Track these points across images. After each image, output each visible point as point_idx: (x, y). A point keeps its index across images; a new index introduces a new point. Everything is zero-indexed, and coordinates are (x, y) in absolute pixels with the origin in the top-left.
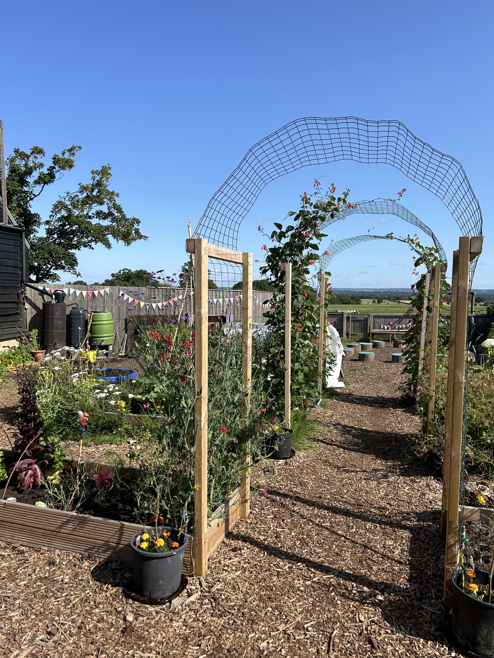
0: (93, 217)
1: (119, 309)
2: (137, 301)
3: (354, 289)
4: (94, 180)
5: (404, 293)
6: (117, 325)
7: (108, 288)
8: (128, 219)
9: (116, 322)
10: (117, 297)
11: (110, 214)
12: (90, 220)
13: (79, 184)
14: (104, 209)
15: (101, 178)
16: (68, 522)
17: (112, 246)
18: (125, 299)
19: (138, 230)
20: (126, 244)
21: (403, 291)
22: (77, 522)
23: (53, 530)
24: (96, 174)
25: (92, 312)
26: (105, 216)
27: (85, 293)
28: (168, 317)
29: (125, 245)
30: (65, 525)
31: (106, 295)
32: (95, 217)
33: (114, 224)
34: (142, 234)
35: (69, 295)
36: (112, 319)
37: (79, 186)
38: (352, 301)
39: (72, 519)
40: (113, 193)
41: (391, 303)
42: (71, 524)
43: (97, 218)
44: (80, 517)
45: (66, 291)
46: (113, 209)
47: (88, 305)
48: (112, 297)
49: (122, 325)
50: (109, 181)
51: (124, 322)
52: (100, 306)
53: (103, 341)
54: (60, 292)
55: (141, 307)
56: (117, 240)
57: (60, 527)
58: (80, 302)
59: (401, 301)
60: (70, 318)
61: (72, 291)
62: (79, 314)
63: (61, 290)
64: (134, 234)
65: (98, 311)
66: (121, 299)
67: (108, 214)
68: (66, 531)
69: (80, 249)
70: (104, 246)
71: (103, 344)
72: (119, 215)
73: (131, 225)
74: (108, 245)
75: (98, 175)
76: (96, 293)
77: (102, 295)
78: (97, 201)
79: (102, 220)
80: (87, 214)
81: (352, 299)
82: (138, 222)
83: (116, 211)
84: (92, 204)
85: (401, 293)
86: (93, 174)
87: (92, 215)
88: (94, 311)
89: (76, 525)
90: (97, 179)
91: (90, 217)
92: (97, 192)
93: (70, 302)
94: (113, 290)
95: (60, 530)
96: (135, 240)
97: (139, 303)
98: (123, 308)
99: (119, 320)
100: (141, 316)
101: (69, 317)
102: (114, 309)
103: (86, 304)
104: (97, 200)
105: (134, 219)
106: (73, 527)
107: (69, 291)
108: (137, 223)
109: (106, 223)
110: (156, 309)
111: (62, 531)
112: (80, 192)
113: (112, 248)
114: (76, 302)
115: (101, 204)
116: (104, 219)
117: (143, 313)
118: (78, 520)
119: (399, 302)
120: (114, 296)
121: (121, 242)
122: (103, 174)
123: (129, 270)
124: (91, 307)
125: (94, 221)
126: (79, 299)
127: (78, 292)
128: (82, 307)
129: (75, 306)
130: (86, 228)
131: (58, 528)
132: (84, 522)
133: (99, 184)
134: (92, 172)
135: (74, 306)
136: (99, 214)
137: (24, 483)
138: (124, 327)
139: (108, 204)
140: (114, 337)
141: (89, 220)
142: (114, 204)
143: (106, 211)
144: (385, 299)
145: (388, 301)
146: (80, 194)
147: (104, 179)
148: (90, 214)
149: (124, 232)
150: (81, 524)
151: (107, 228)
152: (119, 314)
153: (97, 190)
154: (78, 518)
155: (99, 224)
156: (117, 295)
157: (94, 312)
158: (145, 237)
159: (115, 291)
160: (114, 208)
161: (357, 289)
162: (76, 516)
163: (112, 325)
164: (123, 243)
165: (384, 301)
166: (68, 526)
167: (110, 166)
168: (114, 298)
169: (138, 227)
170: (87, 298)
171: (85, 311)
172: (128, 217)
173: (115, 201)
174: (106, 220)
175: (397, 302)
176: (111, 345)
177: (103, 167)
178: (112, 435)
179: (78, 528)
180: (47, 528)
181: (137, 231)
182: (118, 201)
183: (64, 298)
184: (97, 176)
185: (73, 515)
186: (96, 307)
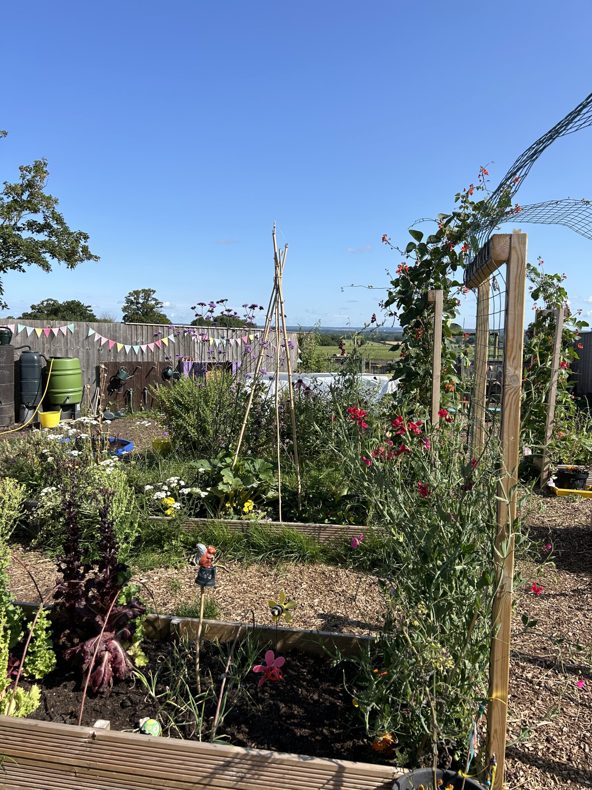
0: (24, 229)
1: (88, 353)
2: (112, 344)
3: (333, 328)
4: (23, 179)
5: (390, 333)
6: (85, 375)
7: (73, 324)
8: (72, 233)
9: (83, 371)
10: (85, 337)
11: (47, 226)
12: (19, 233)
13: (4, 183)
14: (39, 218)
15: (34, 177)
16: (227, 766)
17: (52, 268)
18: (96, 339)
19: (87, 247)
20: (70, 266)
21: (388, 331)
22: (246, 766)
23: (196, 781)
24: (27, 171)
25: (51, 358)
26: (41, 229)
27: (39, 332)
28: (155, 365)
29: (68, 267)
30: (221, 772)
31: (69, 334)
32: (27, 228)
33: (53, 239)
34: (92, 253)
35: (17, 333)
36: (79, 367)
37: (4, 186)
38: (332, 342)
39: (237, 760)
40: (50, 198)
41: (376, 344)
42: (234, 769)
43: (28, 230)
44: (253, 756)
45: (12, 327)
46: (51, 219)
47: (44, 348)
48: (78, 337)
49: (92, 376)
50: (45, 181)
51: (95, 371)
52: (61, 349)
53: (68, 398)
54: (4, 329)
55: (118, 351)
56: (59, 261)
57: (212, 775)
58: (32, 343)
59: (387, 342)
60: (20, 367)
61: (21, 328)
62: (33, 361)
63: (6, 326)
64: (81, 253)
65: (58, 356)
66: (90, 339)
67: (44, 225)
68: (223, 783)
69: (5, 272)
70: (41, 268)
71: (68, 402)
72: (59, 227)
73: (76, 241)
74: (47, 267)
75: (30, 172)
76: (55, 331)
77: (63, 335)
78: (29, 208)
79: (35, 233)
80: (15, 224)
81: (333, 339)
82: (86, 238)
83: (55, 222)
84: (21, 211)
85: (386, 333)
86: (22, 171)
87: (22, 226)
88: (52, 356)
89: (243, 770)
90: (28, 178)
91: (19, 229)
92: (29, 196)
93: (18, 343)
94: (79, 326)
95: (211, 781)
96: (82, 260)
97: (116, 345)
98: (93, 352)
99: (88, 369)
100: (119, 363)
101: (19, 365)
102: (81, 354)
103: (41, 346)
104: (29, 206)
105: (80, 234)
106: (238, 775)
107: (17, 329)
108: (84, 238)
109: (42, 237)
110: (138, 353)
111: (215, 781)
112: (6, 194)
113: (51, 271)
114: (27, 344)
115: (36, 211)
116: (38, 232)
117: (121, 359)
118: (250, 762)
119: (385, 344)
120: (80, 336)
121: (64, 264)
122: (36, 171)
123: (55, 301)
124: (49, 351)
125: (26, 235)
126: (30, 339)
127: (30, 330)
128: (37, 351)
129: (27, 349)
130: (15, 244)
131: (205, 777)
132: (262, 764)
133: (30, 185)
134: (20, 169)
135: (24, 349)
136: (31, 225)
137: (101, 679)
138: (94, 378)
139: (44, 212)
140: (81, 393)
141: (17, 232)
142: (53, 213)
143: (42, 222)
144: (369, 339)
145: (372, 343)
146: (6, 196)
147: (38, 178)
148: (19, 225)
149: (67, 250)
150: (256, 768)
151: (44, 244)
152: (88, 360)
153: (27, 193)
154: (248, 758)
155: (32, 238)
156: (85, 334)
157: (55, 358)
158: (96, 257)
159: (81, 329)
160: (53, 218)
161: (336, 328)
162: (246, 755)
163: (80, 376)
164: (66, 265)
165: (368, 342)
166: (226, 772)
167: (46, 161)
168: (81, 339)
169: (86, 244)
170: (43, 338)
171: (40, 356)
172: (72, 230)
173: (54, 208)
174: (42, 233)
175: (382, 343)
176: (78, 403)
177: (36, 162)
178: (163, 552)
179: (248, 776)
180: (184, 777)
181: (85, 250)
182: (58, 209)
183: (10, 338)
184: (28, 174)
185: (238, 754)
186: (55, 350)
